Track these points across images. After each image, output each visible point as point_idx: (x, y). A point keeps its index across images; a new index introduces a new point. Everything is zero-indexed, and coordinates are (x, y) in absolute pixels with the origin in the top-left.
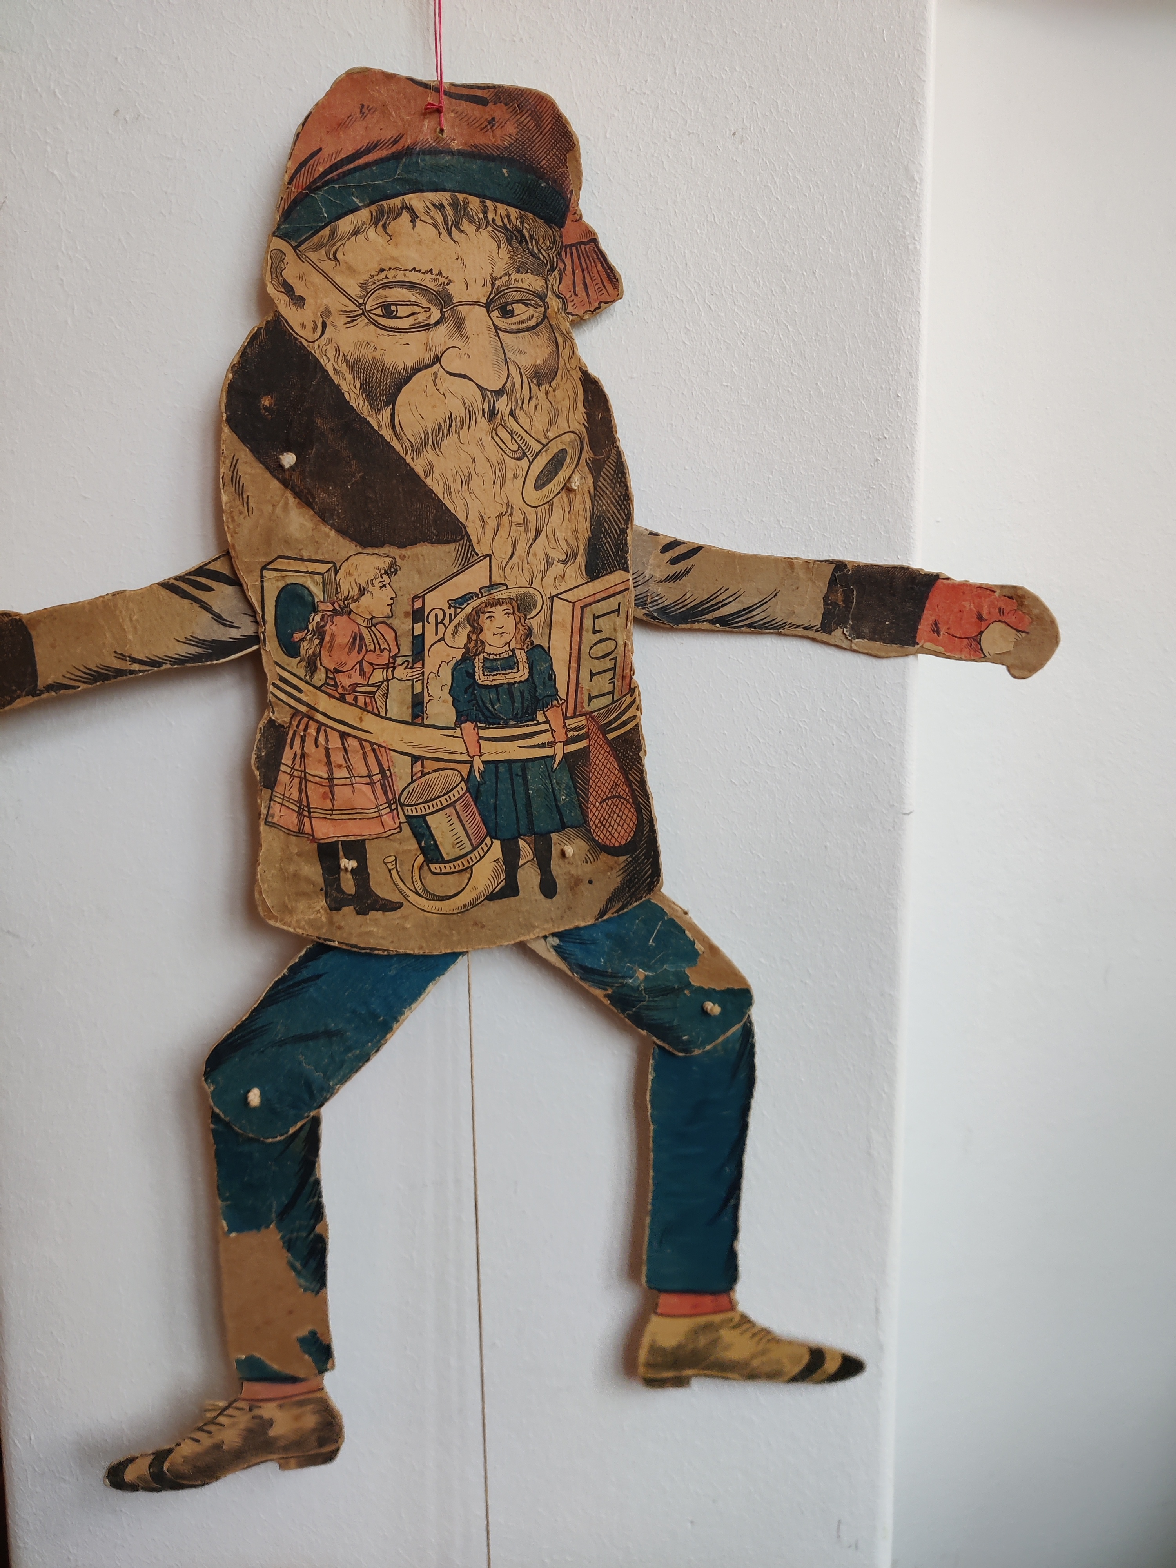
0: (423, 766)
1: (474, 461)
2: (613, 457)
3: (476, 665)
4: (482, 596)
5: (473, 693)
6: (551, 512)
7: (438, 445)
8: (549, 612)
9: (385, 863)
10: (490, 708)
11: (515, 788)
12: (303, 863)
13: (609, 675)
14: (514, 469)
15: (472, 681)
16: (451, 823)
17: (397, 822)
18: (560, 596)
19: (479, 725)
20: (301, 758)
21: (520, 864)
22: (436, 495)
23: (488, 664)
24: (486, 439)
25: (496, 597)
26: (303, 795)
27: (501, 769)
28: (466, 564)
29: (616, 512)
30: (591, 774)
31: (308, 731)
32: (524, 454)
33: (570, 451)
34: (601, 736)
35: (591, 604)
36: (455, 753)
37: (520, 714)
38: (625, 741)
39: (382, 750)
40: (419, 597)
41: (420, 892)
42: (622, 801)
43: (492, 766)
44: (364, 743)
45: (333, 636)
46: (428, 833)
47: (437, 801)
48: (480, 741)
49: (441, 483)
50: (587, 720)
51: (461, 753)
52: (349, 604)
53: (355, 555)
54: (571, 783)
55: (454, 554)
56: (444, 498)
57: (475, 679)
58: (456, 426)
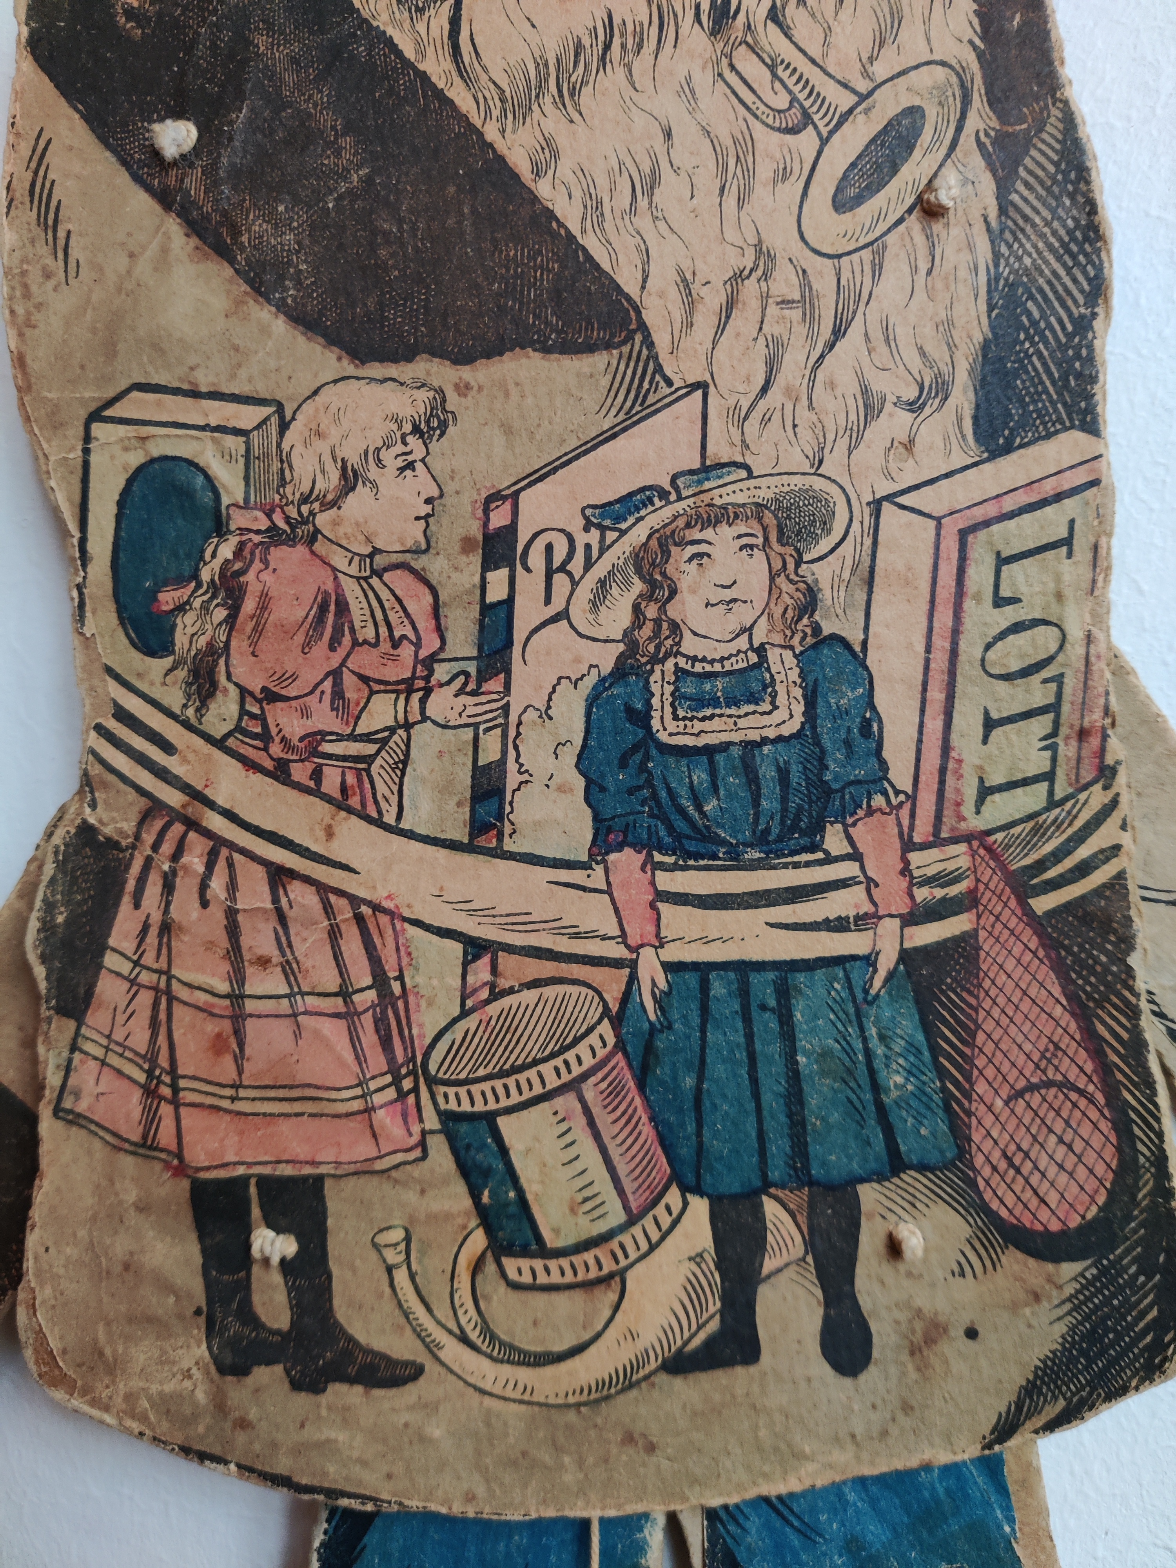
0: (494, 971)
1: (668, 134)
2: (1053, 128)
3: (655, 688)
4: (680, 498)
5: (642, 768)
6: (877, 269)
7: (572, 95)
8: (868, 542)
9: (375, 1245)
10: (691, 810)
11: (758, 1046)
12: (151, 1233)
13: (1041, 725)
14: (778, 156)
15: (641, 733)
16: (568, 1138)
17: (416, 1129)
18: (902, 500)
19: (658, 857)
20: (160, 935)
21: (765, 1271)
22: (561, 224)
23: (689, 688)
24: (703, 80)
25: (718, 502)
26: (162, 1039)
27: (718, 988)
28: (637, 408)
29: (1062, 272)
30: (982, 1014)
31: (184, 860)
32: (807, 119)
33: (932, 112)
34: (1013, 903)
35: (987, 523)
36: (588, 935)
37: (775, 831)
38: (1086, 919)
39: (384, 919)
40: (504, 498)
41: (473, 1336)
42: (1074, 1096)
43: (692, 979)
44: (333, 898)
45: (265, 602)
46: (501, 1166)
47: (532, 1073)
48: (660, 905)
49: (577, 194)
50: (973, 854)
51: (604, 938)
52: (312, 513)
53: (335, 382)
54: (920, 1037)
55: (605, 382)
56: (584, 231)
57: (648, 728)
58: (623, 46)
